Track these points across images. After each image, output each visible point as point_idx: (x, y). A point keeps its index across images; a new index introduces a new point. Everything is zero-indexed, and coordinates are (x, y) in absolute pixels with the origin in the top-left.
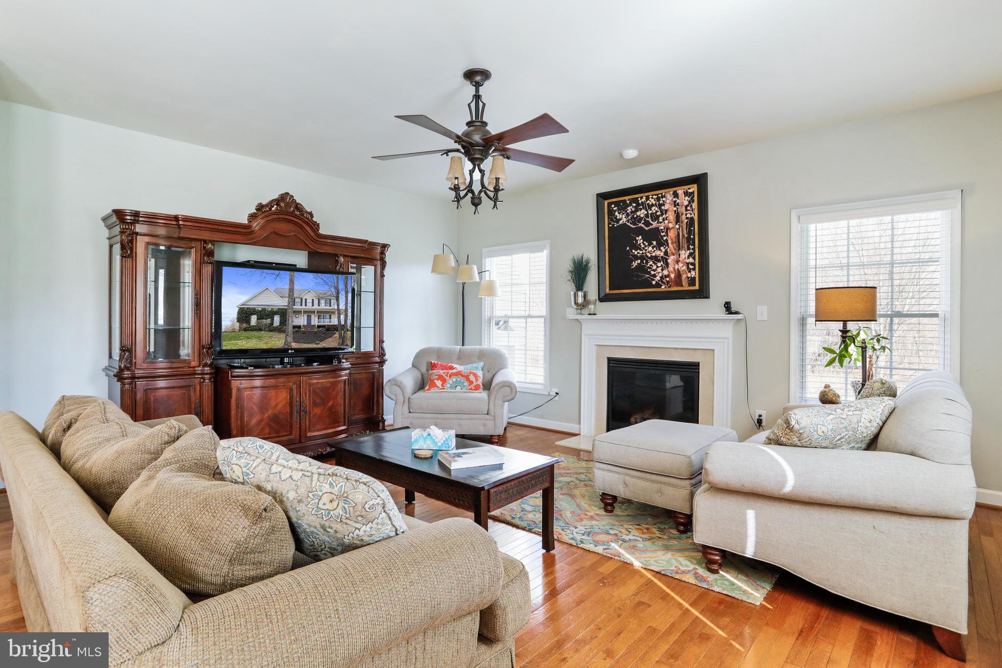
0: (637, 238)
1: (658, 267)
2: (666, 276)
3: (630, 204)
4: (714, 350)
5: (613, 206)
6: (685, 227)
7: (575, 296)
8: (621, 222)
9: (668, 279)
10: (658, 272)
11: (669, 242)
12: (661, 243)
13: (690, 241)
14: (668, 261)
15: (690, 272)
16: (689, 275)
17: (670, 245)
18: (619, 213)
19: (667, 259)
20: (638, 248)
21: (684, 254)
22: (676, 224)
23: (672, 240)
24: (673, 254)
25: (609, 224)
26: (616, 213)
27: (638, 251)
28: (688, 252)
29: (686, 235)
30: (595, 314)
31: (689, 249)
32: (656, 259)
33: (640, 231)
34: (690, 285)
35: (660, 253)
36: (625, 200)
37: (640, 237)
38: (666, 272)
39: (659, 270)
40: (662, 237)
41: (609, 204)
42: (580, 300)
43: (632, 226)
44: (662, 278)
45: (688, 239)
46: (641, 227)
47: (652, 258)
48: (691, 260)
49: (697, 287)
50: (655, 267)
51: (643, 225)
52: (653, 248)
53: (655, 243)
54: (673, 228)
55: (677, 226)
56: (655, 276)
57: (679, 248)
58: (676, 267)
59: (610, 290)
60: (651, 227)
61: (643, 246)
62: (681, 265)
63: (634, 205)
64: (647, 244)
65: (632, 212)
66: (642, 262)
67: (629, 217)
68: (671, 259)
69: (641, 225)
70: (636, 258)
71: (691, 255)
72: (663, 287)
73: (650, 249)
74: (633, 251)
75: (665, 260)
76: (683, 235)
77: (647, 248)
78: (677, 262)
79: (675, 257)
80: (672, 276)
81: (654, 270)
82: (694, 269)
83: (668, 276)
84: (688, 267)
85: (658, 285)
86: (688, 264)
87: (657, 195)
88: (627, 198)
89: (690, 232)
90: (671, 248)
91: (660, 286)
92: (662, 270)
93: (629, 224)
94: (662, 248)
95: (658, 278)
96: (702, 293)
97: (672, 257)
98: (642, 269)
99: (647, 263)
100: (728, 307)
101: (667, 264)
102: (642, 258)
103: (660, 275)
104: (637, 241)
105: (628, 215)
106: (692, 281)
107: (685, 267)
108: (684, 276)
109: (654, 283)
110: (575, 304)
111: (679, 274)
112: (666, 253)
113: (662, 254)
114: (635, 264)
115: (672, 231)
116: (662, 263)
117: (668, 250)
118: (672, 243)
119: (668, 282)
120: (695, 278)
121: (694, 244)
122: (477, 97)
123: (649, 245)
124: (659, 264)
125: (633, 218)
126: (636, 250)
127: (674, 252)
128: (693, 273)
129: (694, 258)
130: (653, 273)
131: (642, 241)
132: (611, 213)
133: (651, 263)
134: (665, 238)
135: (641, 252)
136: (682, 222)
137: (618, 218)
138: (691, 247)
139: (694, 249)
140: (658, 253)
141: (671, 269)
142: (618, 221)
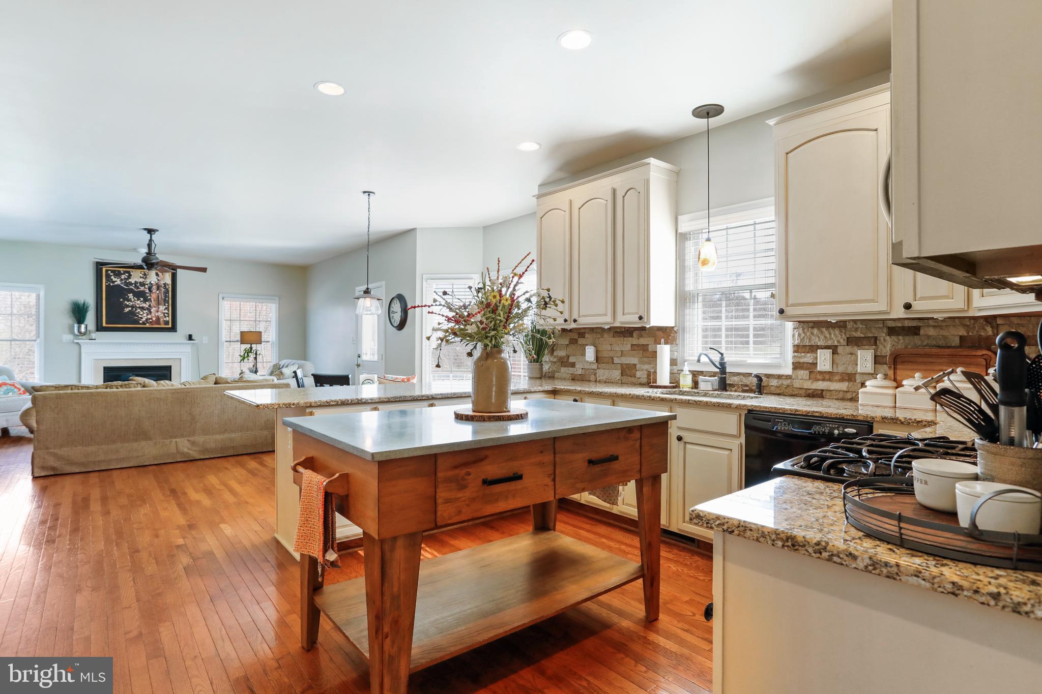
0: (129, 295)
1: (144, 313)
2: (150, 319)
3: (124, 274)
4: (180, 359)
5: (109, 272)
6: (162, 293)
7: (79, 328)
8: (116, 283)
9: (151, 320)
10: (144, 316)
11: (152, 300)
12: (146, 300)
13: (166, 301)
14: (152, 310)
15: (165, 317)
16: (165, 319)
17: (153, 302)
18: (115, 277)
19: (150, 309)
20: (129, 300)
21: (162, 308)
22: (157, 290)
23: (154, 299)
24: (155, 307)
25: (106, 283)
26: (112, 277)
27: (130, 302)
28: (165, 307)
29: (163, 298)
30: (95, 340)
31: (165, 305)
32: (142, 308)
33: (131, 291)
34: (165, 324)
35: (146, 305)
36: (120, 271)
37: (131, 295)
38: (149, 317)
39: (145, 315)
40: (147, 297)
41: (107, 271)
42: (83, 329)
43: (125, 287)
44: (147, 319)
45: (165, 300)
46: (132, 289)
47: (139, 308)
48: (166, 311)
49: (170, 326)
50: (141, 313)
51: (133, 288)
52: (141, 302)
53: (142, 299)
54: (155, 292)
55: (158, 292)
56: (142, 318)
57: (159, 304)
58: (157, 314)
59: (106, 324)
60: (139, 290)
61: (133, 300)
62: (159, 313)
63: (127, 275)
64: (136, 299)
65: (125, 279)
66: (132, 309)
67: (123, 281)
68: (153, 310)
69: (131, 287)
70: (128, 306)
71: (166, 308)
72: (147, 325)
73: (139, 302)
74: (126, 302)
75: (149, 310)
76: (161, 298)
77: (136, 301)
78: (157, 311)
79: (156, 309)
80: (154, 319)
81: (141, 315)
82: (168, 316)
83: (151, 319)
84: (164, 315)
85: (144, 323)
86: (164, 313)
87: (144, 272)
88: (121, 269)
89: (166, 296)
90: (153, 303)
91: (145, 324)
92: (147, 315)
93: (122, 285)
94: (147, 303)
95: (144, 319)
96: (173, 329)
97: (154, 309)
98: (131, 313)
99: (136, 310)
100: (190, 338)
101: (151, 312)
102: (132, 307)
103: (146, 318)
104: (128, 296)
105: (121, 280)
106: (167, 323)
107: (162, 315)
108: (162, 320)
109: (141, 322)
110: (79, 331)
111: (158, 318)
112: (150, 306)
113: (147, 306)
114: (127, 310)
115: (154, 294)
116: (147, 311)
117: (152, 304)
118: (154, 301)
119: (151, 322)
120: (168, 321)
121: (168, 303)
122: (151, 240)
123: (138, 300)
124: (145, 312)
125: (125, 282)
126: (128, 301)
127: (155, 306)
128: (167, 318)
129: (168, 311)
130: (140, 316)
131: (132, 297)
132: (108, 276)
133: (139, 310)
134: (149, 297)
135: (132, 303)
136: (161, 290)
137: (114, 280)
138: (166, 304)
139: (168, 306)
140: (144, 305)
141: (153, 315)
142: (114, 282)
